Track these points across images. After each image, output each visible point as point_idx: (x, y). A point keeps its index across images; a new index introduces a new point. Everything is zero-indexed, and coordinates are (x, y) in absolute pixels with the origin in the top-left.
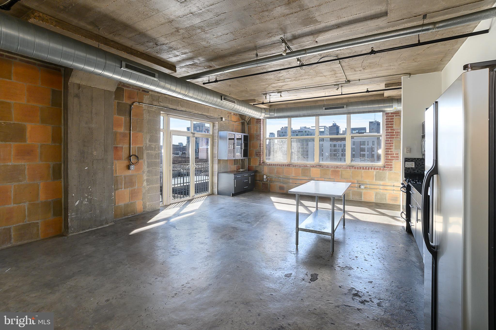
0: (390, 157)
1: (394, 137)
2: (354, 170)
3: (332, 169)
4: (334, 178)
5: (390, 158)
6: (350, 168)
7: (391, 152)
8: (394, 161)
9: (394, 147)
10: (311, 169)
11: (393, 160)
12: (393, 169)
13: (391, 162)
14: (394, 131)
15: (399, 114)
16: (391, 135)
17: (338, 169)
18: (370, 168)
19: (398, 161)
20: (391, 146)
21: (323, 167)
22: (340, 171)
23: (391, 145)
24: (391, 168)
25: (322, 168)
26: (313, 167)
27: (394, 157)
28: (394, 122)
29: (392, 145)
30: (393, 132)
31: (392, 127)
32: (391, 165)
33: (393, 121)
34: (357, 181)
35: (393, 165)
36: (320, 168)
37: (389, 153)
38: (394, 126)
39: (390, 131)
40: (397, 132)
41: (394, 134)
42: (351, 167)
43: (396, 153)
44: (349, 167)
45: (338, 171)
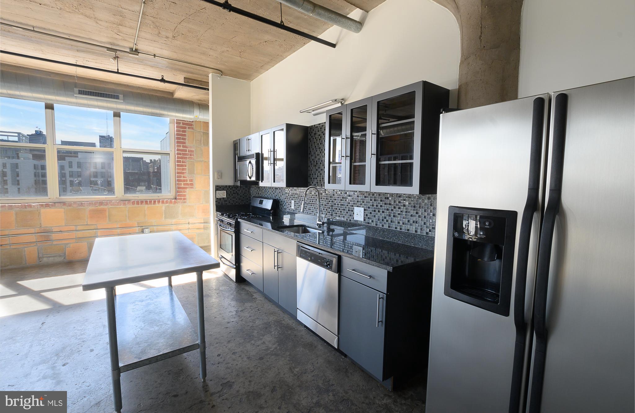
0: (182, 184)
1: (187, 157)
2: (131, 206)
3: (91, 208)
4: (95, 223)
5: (183, 186)
6: (124, 204)
7: (184, 177)
8: (187, 189)
9: (187, 171)
10: (43, 210)
11: (186, 188)
12: (187, 201)
13: (184, 192)
14: (187, 149)
15: (192, 126)
16: (183, 154)
17: (102, 207)
18: (157, 202)
19: (192, 189)
20: (183, 169)
21: (70, 205)
22: (107, 210)
23: (183, 167)
24: (185, 199)
25: (67, 206)
26: (46, 206)
27: (187, 184)
28: (187, 135)
29: (185, 169)
30: (186, 151)
31: (185, 143)
32: (185, 196)
33: (185, 135)
34: (138, 223)
35: (187, 195)
36: (64, 207)
37: (182, 179)
38: (187, 141)
39: (182, 148)
40: (191, 150)
41: (187, 152)
42: (127, 201)
43: (190, 179)
44: (123, 202)
45: (104, 210)
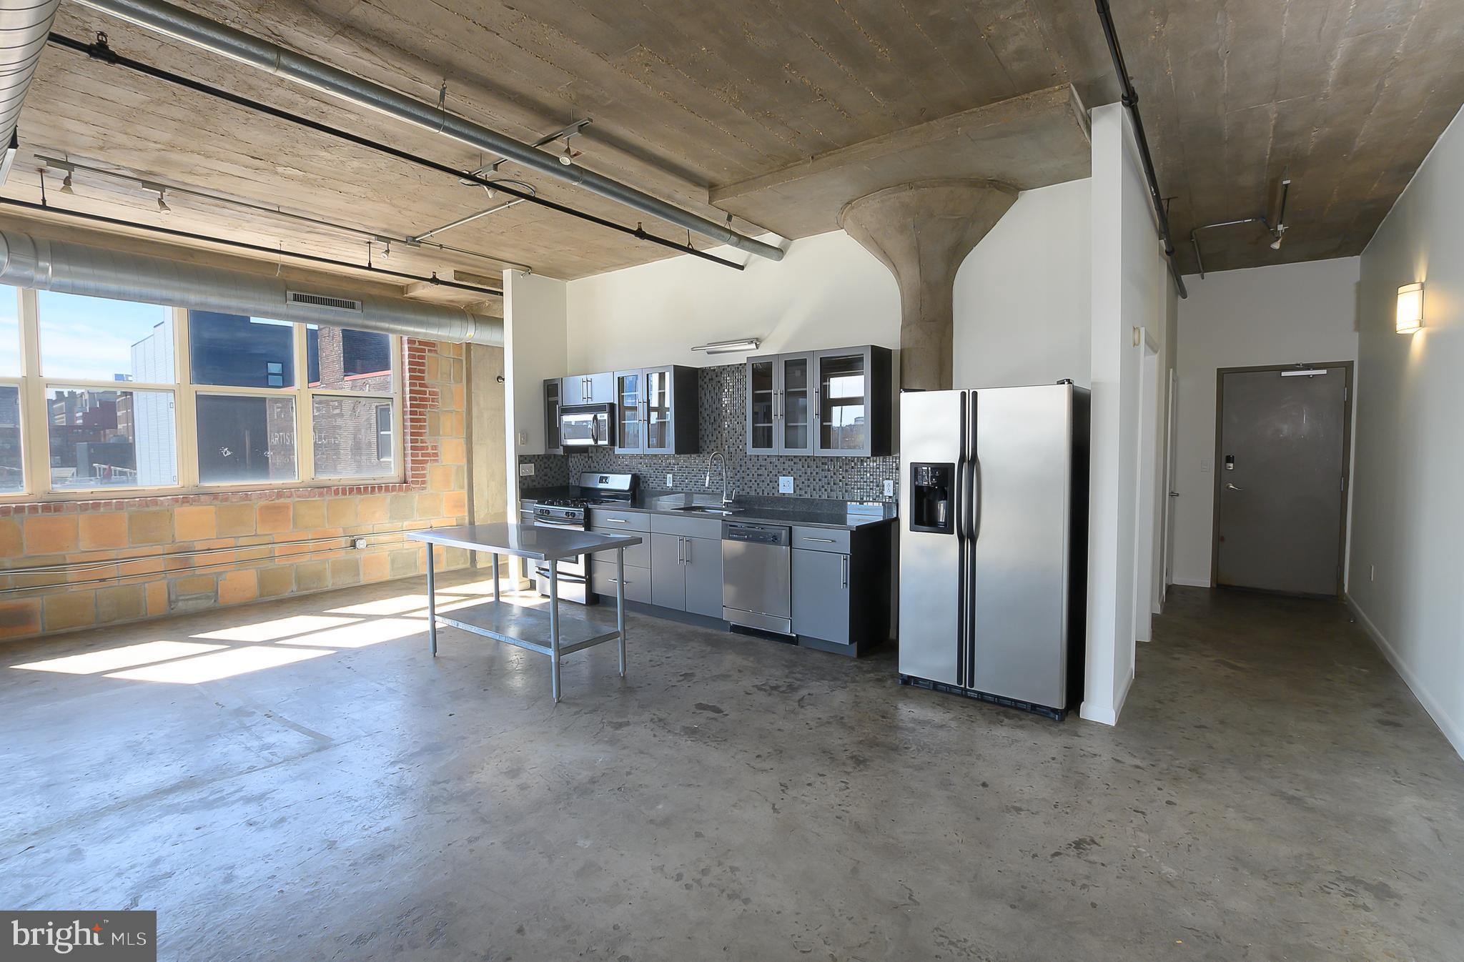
0: (420, 455)
1: (426, 405)
2: (333, 497)
3: (263, 503)
4: (271, 532)
5: (420, 458)
6: (321, 494)
7: (422, 441)
8: (429, 464)
9: (427, 430)
10: (179, 511)
11: (426, 462)
12: (428, 485)
13: (423, 469)
14: (427, 390)
15: (434, 347)
16: (422, 400)
17: (282, 500)
18: (376, 488)
19: (436, 464)
20: (421, 427)
21: (226, 500)
22: (292, 506)
23: (421, 424)
24: (423, 482)
25: (221, 501)
26: (183, 502)
27: (428, 455)
28: (426, 364)
29: (425, 426)
30: (425, 393)
31: (422, 378)
32: (424, 476)
33: (423, 364)
34: (344, 531)
35: (428, 475)
36: (216, 502)
37: (419, 444)
38: (426, 375)
39: (418, 388)
40: (434, 392)
41: (427, 396)
42: (325, 489)
43: (432, 444)
44: (320, 490)
45: (286, 507)
